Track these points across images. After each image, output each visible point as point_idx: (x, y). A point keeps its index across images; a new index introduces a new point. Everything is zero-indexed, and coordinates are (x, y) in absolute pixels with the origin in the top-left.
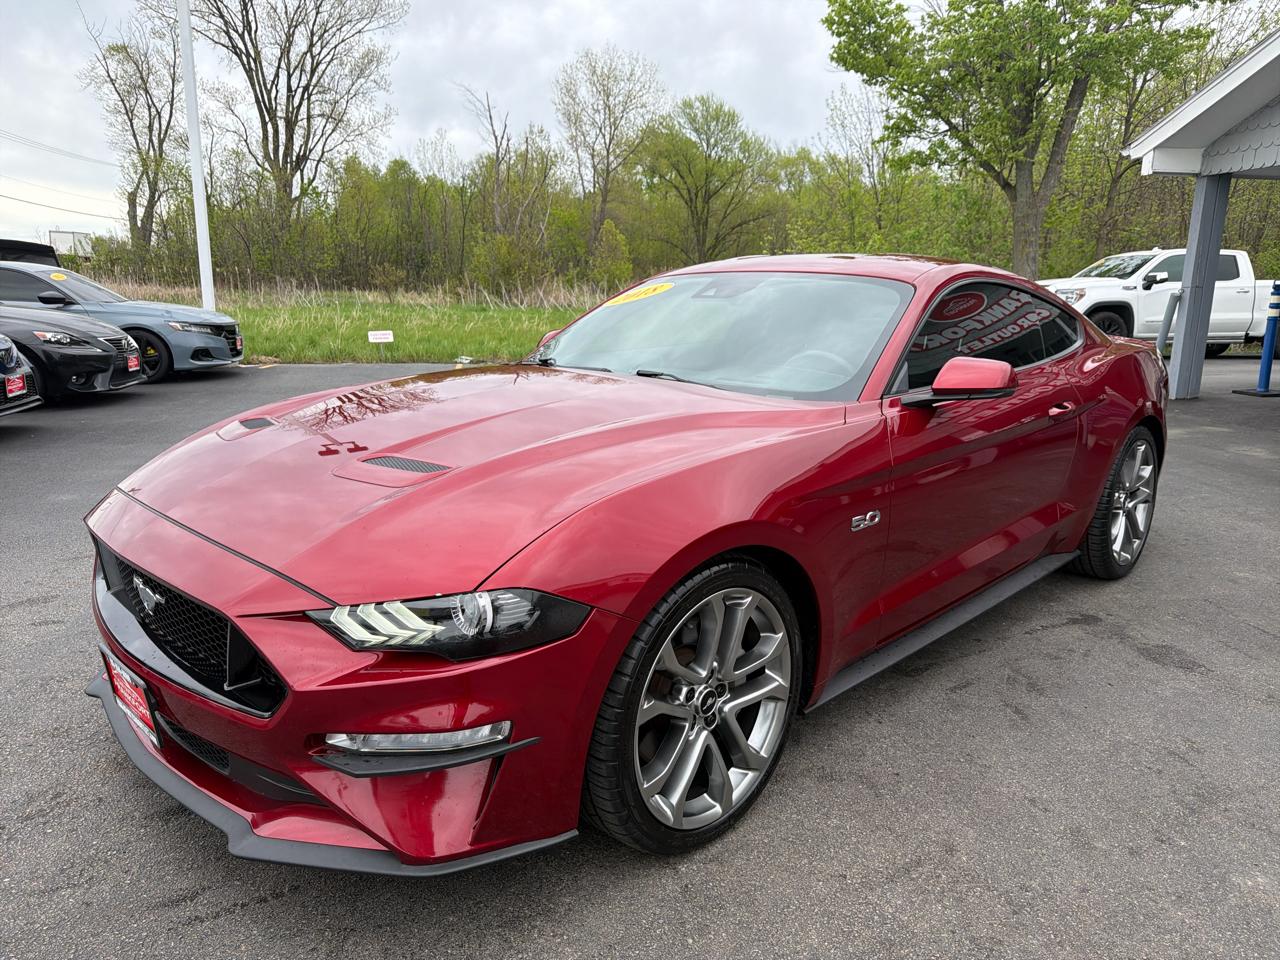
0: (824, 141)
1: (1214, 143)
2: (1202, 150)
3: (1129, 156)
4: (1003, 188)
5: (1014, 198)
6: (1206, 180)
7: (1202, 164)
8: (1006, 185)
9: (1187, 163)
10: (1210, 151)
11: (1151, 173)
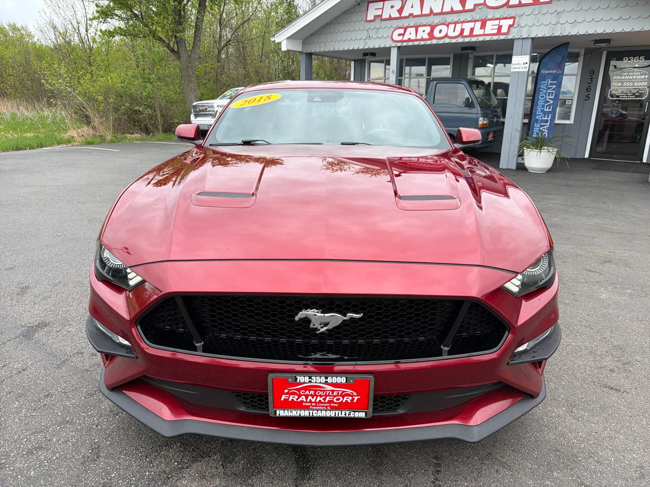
0: (48, 15)
1: (306, 38)
2: (302, 41)
3: (274, 41)
4: (172, 52)
5: (179, 58)
6: (304, 55)
7: (303, 48)
8: (172, 51)
9: (297, 47)
10: (305, 42)
11: (286, 50)
